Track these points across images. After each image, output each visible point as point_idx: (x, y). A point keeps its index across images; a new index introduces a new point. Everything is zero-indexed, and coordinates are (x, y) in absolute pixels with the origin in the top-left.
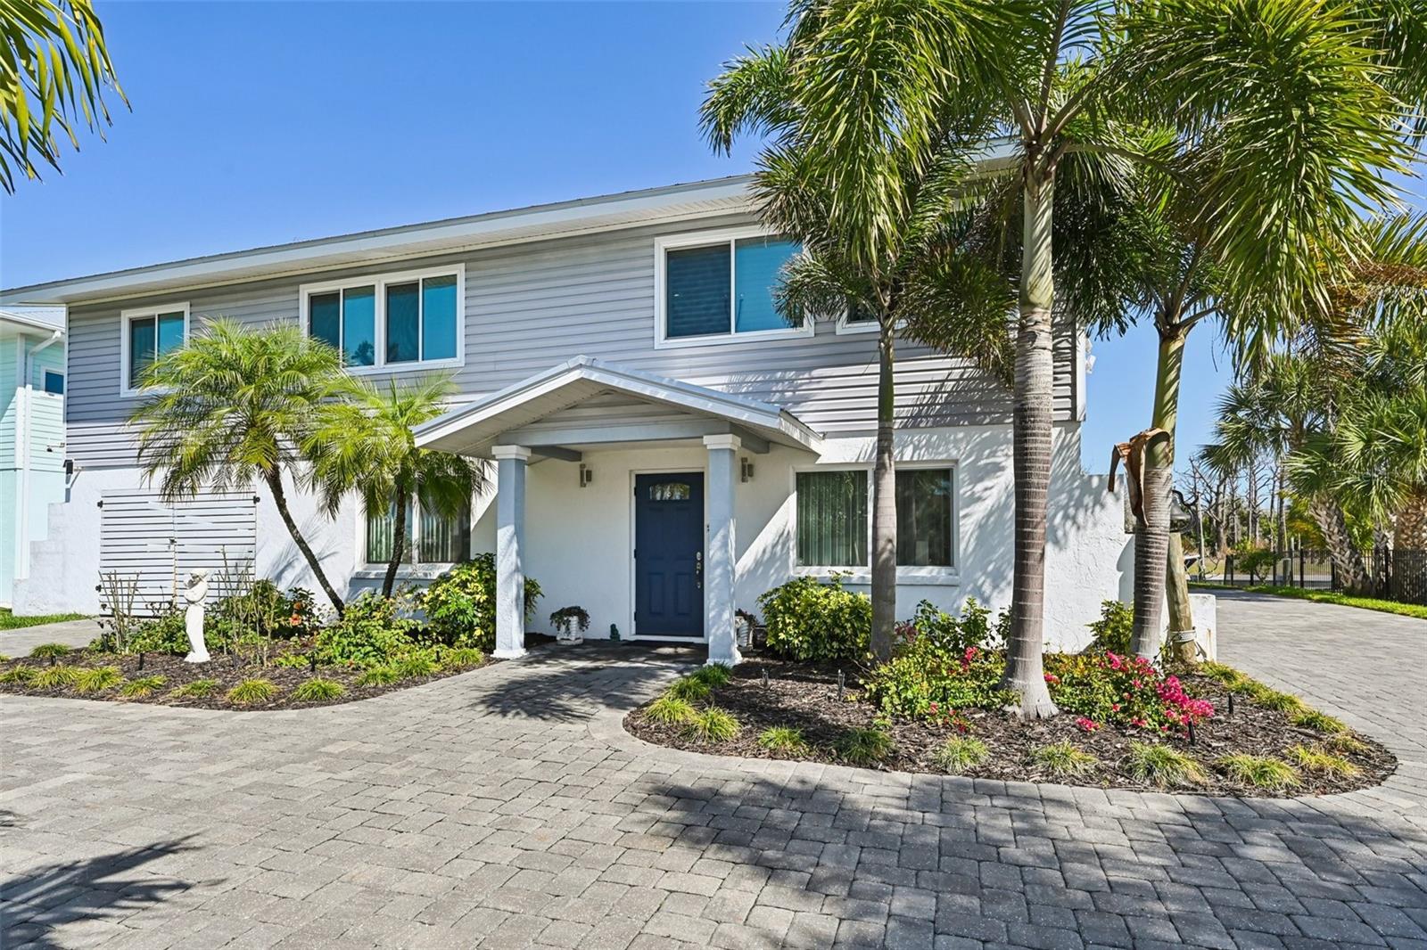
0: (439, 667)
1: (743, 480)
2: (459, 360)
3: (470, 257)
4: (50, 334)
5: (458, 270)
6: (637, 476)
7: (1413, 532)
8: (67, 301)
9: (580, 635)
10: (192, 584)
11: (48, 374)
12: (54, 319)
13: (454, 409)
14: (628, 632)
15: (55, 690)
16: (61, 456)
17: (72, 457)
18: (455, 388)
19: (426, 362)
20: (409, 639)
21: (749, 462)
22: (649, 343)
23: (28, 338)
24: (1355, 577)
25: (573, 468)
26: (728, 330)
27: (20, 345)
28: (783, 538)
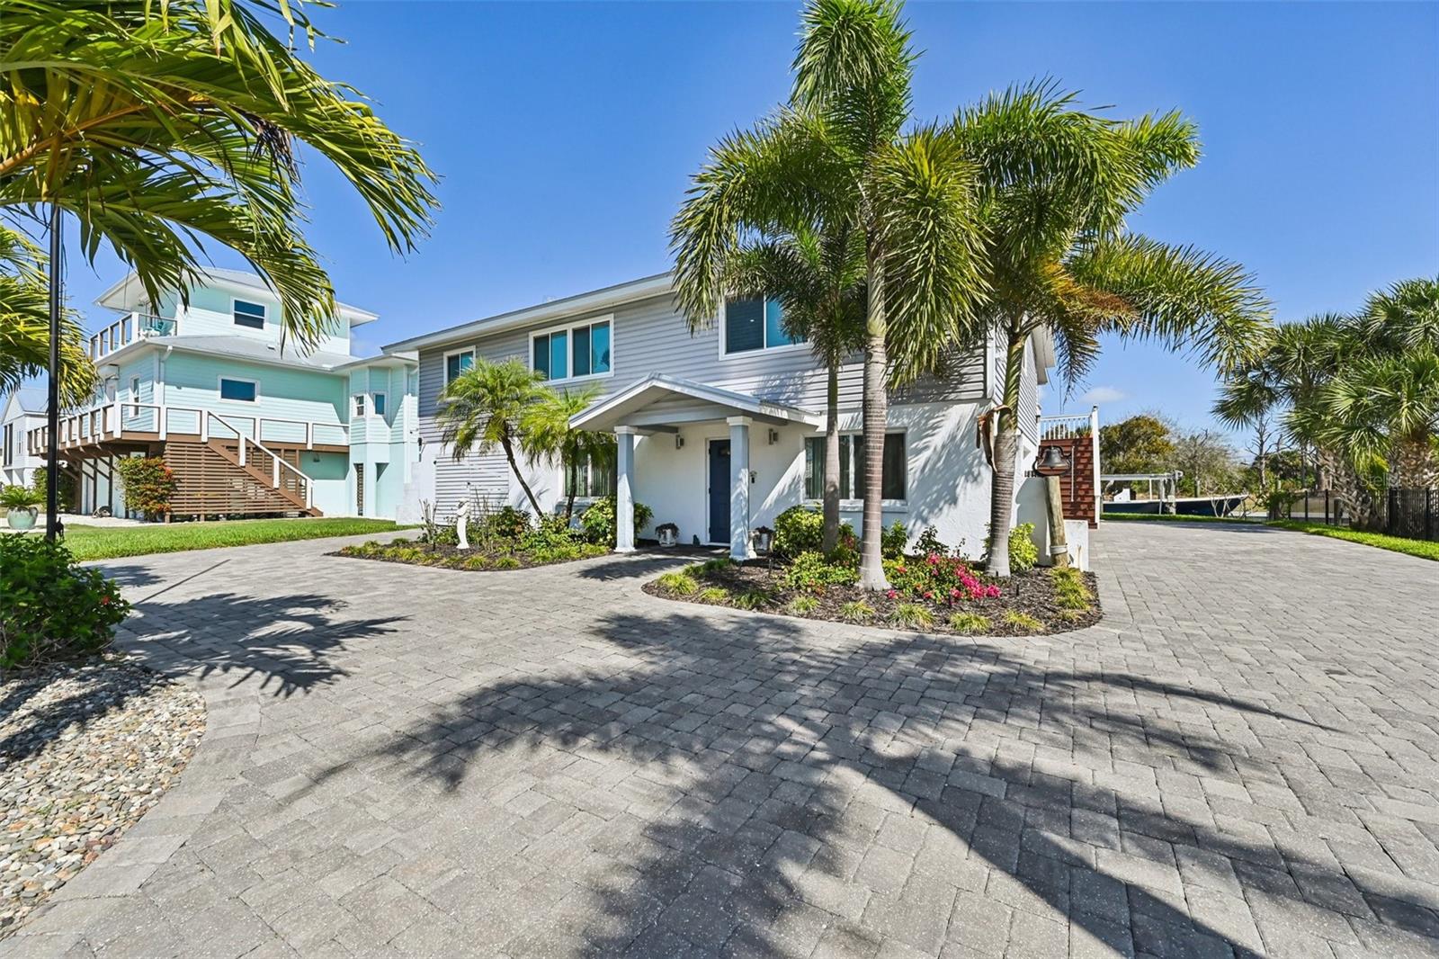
0: (579, 555)
1: (770, 443)
2: (611, 373)
3: (617, 309)
5: (610, 318)
6: (711, 442)
7: (1414, 474)
8: (418, 348)
9: (674, 541)
10: (460, 506)
12: (415, 356)
13: (595, 404)
14: (705, 540)
15: (393, 559)
16: (416, 436)
17: (422, 436)
18: (604, 390)
19: (595, 375)
20: (570, 539)
21: (775, 431)
22: (715, 357)
24: (1362, 513)
25: (673, 436)
26: (762, 347)
27: (405, 371)
28: (795, 482)
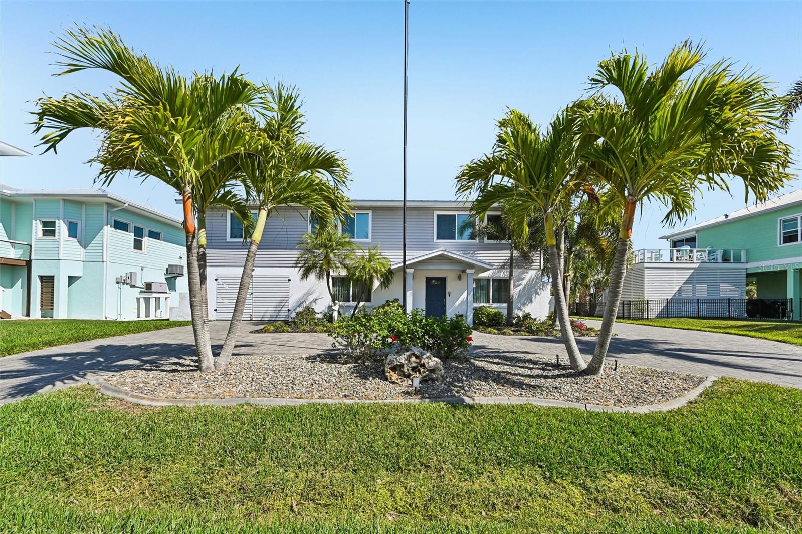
2: (370, 240)
3: (375, 209)
4: (123, 204)
5: (370, 212)
6: (427, 277)
11: (115, 221)
19: (358, 239)
22: (431, 240)
23: (108, 204)
26: (455, 239)
27: (105, 207)
